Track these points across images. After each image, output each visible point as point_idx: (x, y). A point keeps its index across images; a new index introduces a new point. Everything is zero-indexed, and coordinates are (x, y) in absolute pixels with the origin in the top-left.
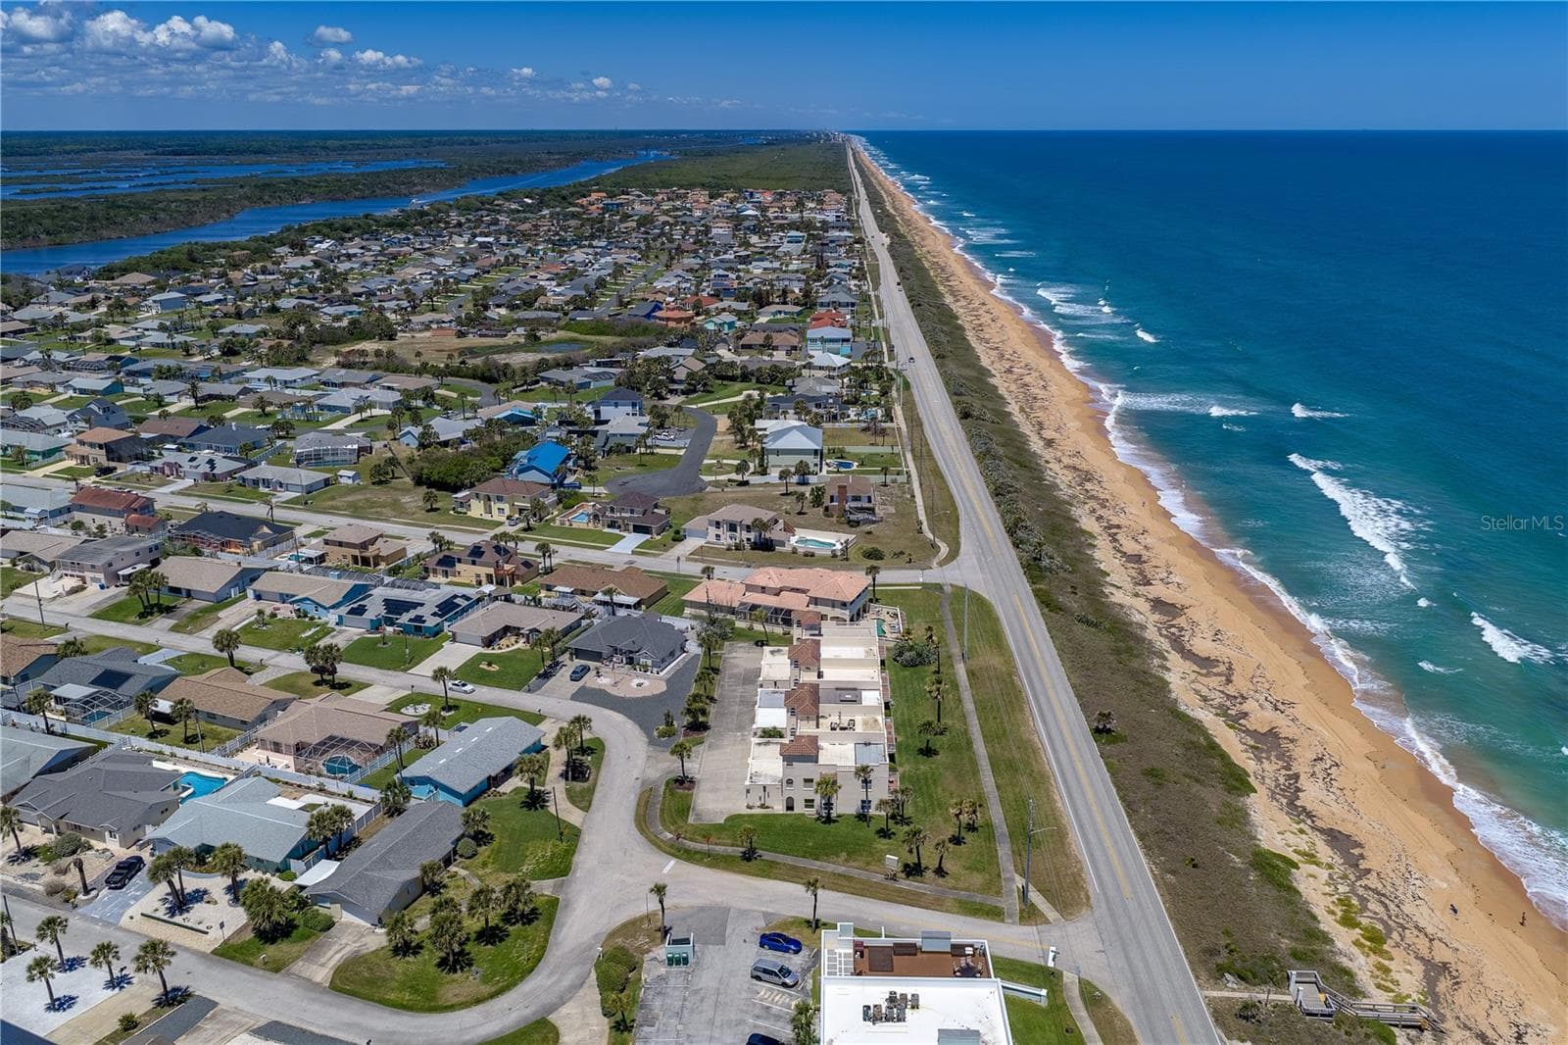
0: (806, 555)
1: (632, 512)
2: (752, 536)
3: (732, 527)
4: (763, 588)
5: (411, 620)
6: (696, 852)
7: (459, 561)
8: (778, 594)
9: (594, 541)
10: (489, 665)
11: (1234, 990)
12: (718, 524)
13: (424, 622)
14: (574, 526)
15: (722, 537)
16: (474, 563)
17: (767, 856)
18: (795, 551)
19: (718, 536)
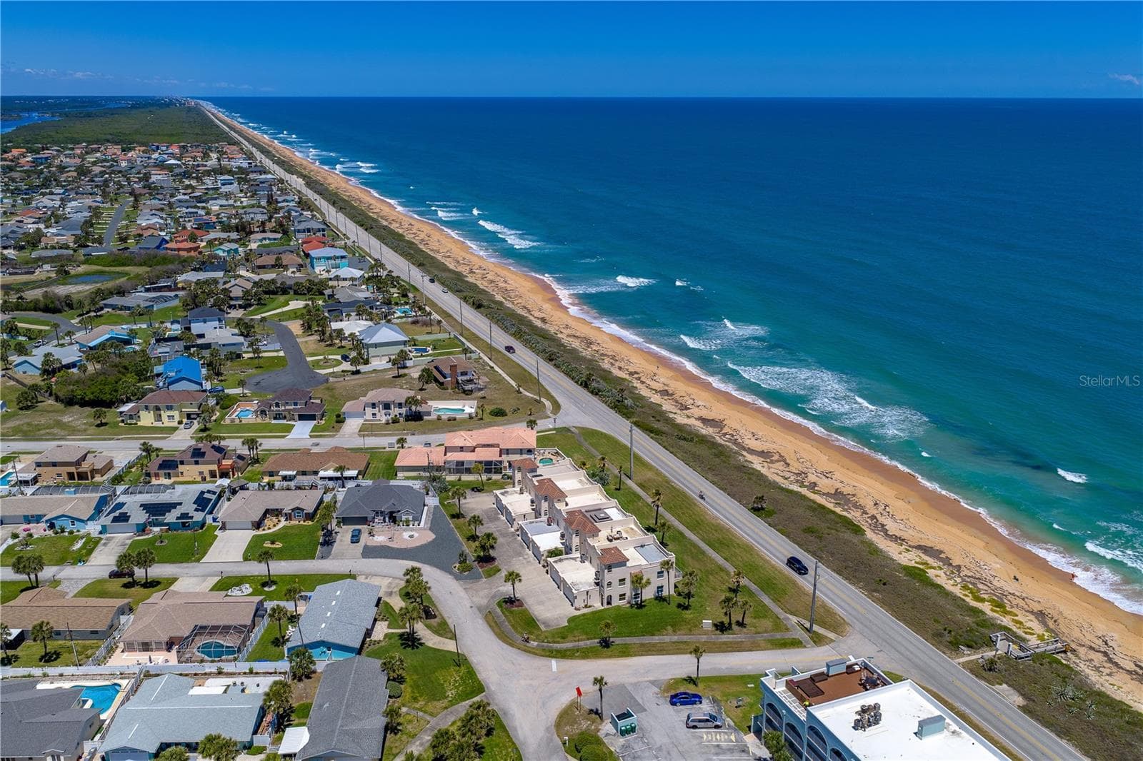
0: (449, 420)
1: (295, 404)
2: (403, 411)
3: (387, 406)
4: (462, 448)
5: (178, 518)
6: (566, 651)
7: (182, 463)
8: (473, 451)
9: (271, 432)
10: (273, 543)
11: (969, 655)
12: (374, 405)
13: (192, 517)
14: (243, 422)
15: (378, 415)
16: (197, 463)
17: (618, 641)
18: (439, 418)
19: (374, 415)
